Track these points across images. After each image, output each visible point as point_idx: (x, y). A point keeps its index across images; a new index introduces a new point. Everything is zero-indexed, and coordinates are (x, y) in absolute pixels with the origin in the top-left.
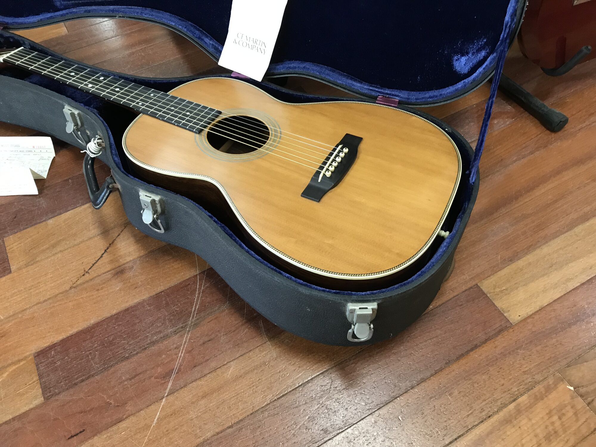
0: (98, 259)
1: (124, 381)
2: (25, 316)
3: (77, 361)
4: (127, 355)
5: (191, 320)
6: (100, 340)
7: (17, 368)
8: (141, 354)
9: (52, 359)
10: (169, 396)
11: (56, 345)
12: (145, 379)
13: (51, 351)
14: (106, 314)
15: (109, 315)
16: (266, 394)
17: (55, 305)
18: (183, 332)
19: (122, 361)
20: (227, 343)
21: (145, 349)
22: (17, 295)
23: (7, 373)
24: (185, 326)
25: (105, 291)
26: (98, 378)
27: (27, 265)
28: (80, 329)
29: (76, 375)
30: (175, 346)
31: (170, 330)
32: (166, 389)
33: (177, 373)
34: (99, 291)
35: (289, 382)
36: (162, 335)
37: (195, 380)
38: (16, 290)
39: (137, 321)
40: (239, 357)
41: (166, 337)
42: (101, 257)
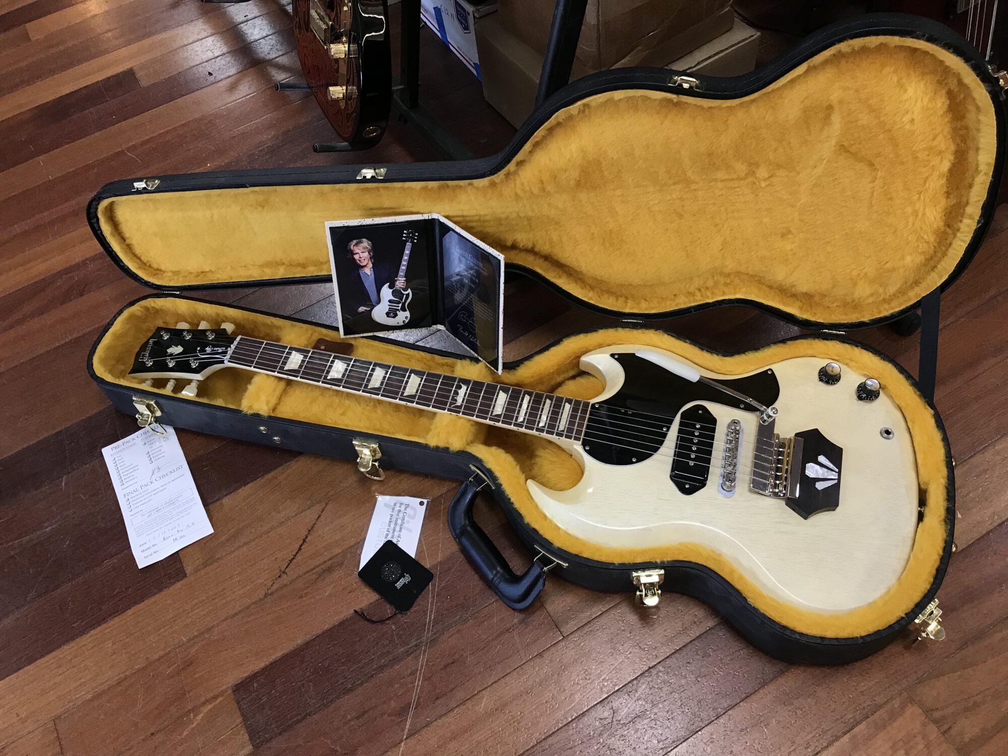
0: (294, 553)
1: (350, 721)
2: (214, 636)
3: (288, 696)
4: (350, 686)
5: (427, 635)
6: (312, 667)
7: (214, 707)
8: (367, 684)
9: (256, 693)
10: (409, 739)
11: (258, 675)
12: (376, 717)
13: (254, 683)
14: (317, 631)
15: (319, 632)
16: (531, 731)
17: (249, 619)
18: (418, 652)
19: (344, 694)
20: (475, 665)
21: (372, 676)
22: (198, 608)
23: (202, 715)
24: (420, 643)
25: (311, 598)
26: (316, 717)
27: (205, 565)
28: (285, 651)
29: (289, 714)
30: (409, 671)
31: (402, 649)
32: (403, 730)
33: (415, 708)
34: (304, 599)
35: (559, 715)
36: (390, 657)
37: (440, 717)
38: (196, 601)
39: (358, 639)
40: (492, 684)
41: (396, 660)
42: (300, 549)
